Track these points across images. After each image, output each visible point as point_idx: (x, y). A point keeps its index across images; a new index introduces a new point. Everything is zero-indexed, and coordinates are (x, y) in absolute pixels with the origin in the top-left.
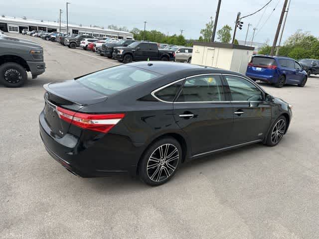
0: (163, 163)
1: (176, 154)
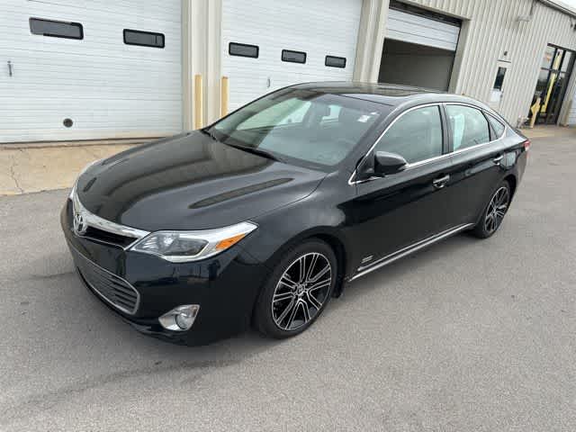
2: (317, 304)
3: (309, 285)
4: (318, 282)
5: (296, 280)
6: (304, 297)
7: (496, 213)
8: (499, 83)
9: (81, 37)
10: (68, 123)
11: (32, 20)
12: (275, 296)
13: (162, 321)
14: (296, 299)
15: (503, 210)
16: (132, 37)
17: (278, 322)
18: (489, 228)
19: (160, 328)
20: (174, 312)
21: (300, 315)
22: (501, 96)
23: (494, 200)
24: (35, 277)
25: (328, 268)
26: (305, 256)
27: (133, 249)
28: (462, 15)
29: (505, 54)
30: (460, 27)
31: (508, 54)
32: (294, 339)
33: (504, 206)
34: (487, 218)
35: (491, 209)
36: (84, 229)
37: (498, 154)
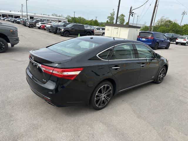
0: (103, 96)
1: (110, 90)
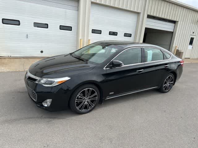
2: (93, 105)
3: (89, 98)
4: (92, 98)
5: (84, 96)
6: (88, 102)
7: (169, 85)
8: (191, 43)
9: (47, 28)
10: (42, 52)
11: (34, 23)
12: (76, 100)
13: (43, 104)
14: (85, 102)
15: (172, 84)
16: (62, 28)
17: (78, 108)
18: (166, 89)
19: (43, 106)
20: (46, 101)
21: (86, 107)
22: (192, 47)
23: (167, 80)
24: (19, 92)
25: (96, 94)
26: (87, 89)
27: (37, 82)
28: (175, 20)
29: (193, 33)
30: (175, 24)
31: (195, 33)
32: (84, 115)
33: (172, 82)
34: (164, 86)
35: (166, 83)
36: (28, 77)
37: (166, 64)
